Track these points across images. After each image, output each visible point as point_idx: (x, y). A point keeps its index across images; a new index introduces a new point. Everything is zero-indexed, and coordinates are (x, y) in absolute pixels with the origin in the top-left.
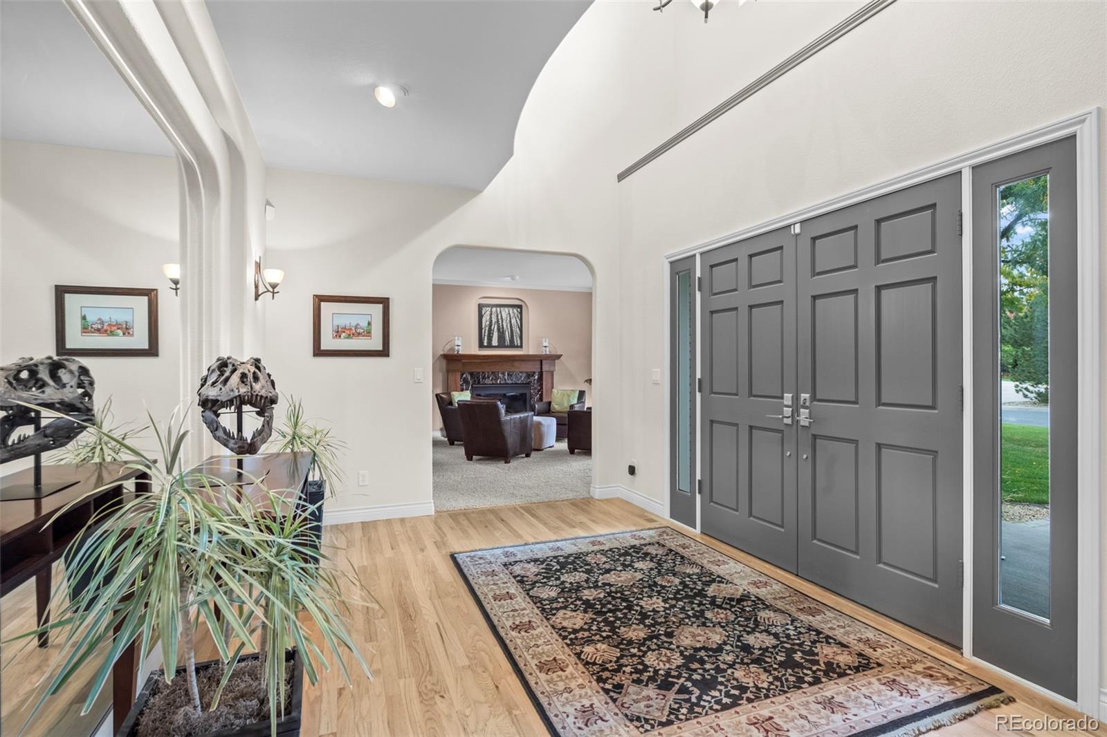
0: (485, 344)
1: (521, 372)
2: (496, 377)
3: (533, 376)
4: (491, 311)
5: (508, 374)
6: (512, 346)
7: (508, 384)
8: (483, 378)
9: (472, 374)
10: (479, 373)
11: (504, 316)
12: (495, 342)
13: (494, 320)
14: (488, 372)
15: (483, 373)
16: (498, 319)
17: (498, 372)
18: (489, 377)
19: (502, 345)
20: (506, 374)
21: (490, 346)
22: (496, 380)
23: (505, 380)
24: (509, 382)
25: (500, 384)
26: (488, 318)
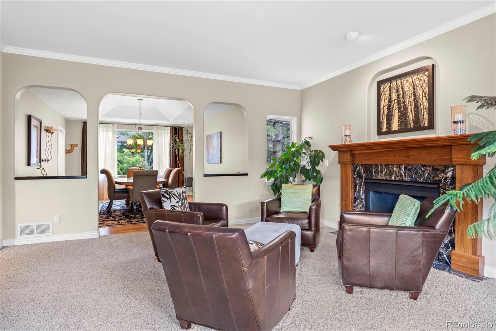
0: (384, 130)
1: (424, 166)
2: (390, 171)
3: (443, 171)
4: (390, 87)
5: (405, 168)
6: (418, 127)
7: (405, 181)
8: (377, 172)
9: (365, 166)
10: (371, 165)
11: (406, 89)
12: (395, 127)
13: (394, 96)
14: (381, 165)
15: (376, 165)
16: (398, 95)
17: (393, 165)
18: (382, 172)
19: (404, 129)
20: (403, 167)
21: (389, 132)
22: (391, 175)
23: (401, 176)
24: (408, 179)
25: (395, 181)
26: (387, 95)
